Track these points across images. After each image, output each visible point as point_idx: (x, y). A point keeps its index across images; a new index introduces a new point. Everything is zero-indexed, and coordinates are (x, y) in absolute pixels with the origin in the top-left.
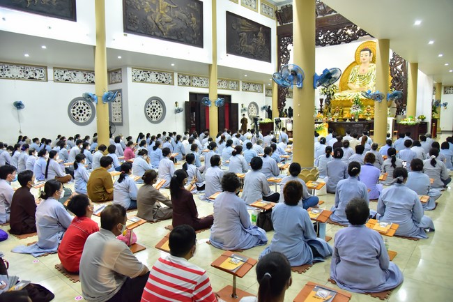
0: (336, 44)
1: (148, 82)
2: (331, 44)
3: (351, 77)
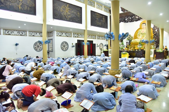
1: (62, 36)
2: (130, 22)
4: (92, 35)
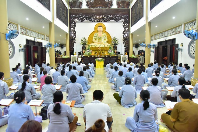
0: (100, 22)
3: (94, 38)
4: (41, 34)
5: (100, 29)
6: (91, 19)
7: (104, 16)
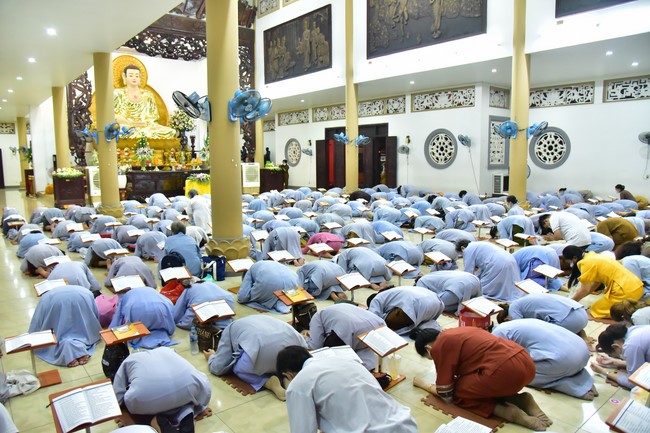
5: (134, 77)
6: (144, 44)
7: (185, 43)
